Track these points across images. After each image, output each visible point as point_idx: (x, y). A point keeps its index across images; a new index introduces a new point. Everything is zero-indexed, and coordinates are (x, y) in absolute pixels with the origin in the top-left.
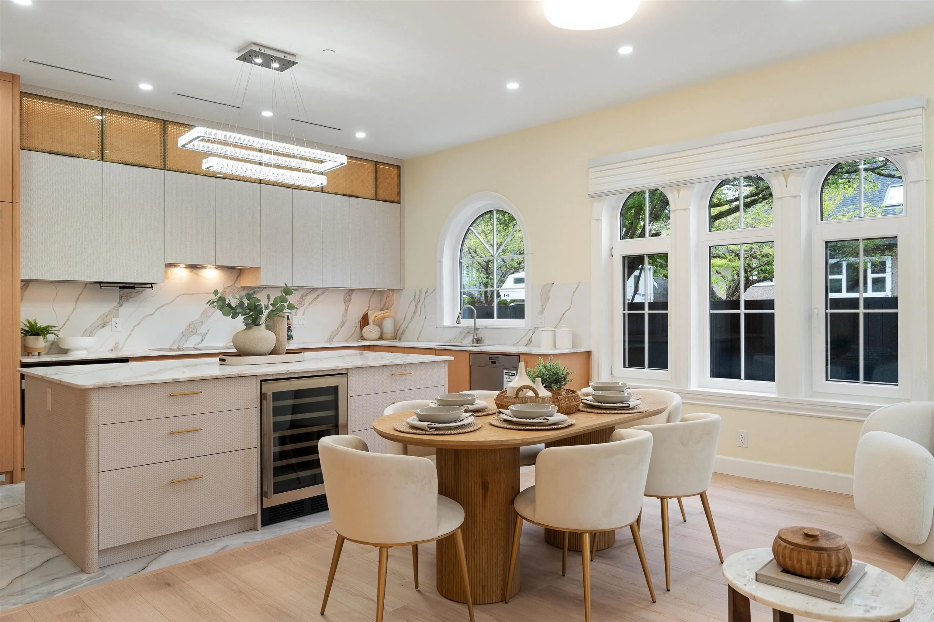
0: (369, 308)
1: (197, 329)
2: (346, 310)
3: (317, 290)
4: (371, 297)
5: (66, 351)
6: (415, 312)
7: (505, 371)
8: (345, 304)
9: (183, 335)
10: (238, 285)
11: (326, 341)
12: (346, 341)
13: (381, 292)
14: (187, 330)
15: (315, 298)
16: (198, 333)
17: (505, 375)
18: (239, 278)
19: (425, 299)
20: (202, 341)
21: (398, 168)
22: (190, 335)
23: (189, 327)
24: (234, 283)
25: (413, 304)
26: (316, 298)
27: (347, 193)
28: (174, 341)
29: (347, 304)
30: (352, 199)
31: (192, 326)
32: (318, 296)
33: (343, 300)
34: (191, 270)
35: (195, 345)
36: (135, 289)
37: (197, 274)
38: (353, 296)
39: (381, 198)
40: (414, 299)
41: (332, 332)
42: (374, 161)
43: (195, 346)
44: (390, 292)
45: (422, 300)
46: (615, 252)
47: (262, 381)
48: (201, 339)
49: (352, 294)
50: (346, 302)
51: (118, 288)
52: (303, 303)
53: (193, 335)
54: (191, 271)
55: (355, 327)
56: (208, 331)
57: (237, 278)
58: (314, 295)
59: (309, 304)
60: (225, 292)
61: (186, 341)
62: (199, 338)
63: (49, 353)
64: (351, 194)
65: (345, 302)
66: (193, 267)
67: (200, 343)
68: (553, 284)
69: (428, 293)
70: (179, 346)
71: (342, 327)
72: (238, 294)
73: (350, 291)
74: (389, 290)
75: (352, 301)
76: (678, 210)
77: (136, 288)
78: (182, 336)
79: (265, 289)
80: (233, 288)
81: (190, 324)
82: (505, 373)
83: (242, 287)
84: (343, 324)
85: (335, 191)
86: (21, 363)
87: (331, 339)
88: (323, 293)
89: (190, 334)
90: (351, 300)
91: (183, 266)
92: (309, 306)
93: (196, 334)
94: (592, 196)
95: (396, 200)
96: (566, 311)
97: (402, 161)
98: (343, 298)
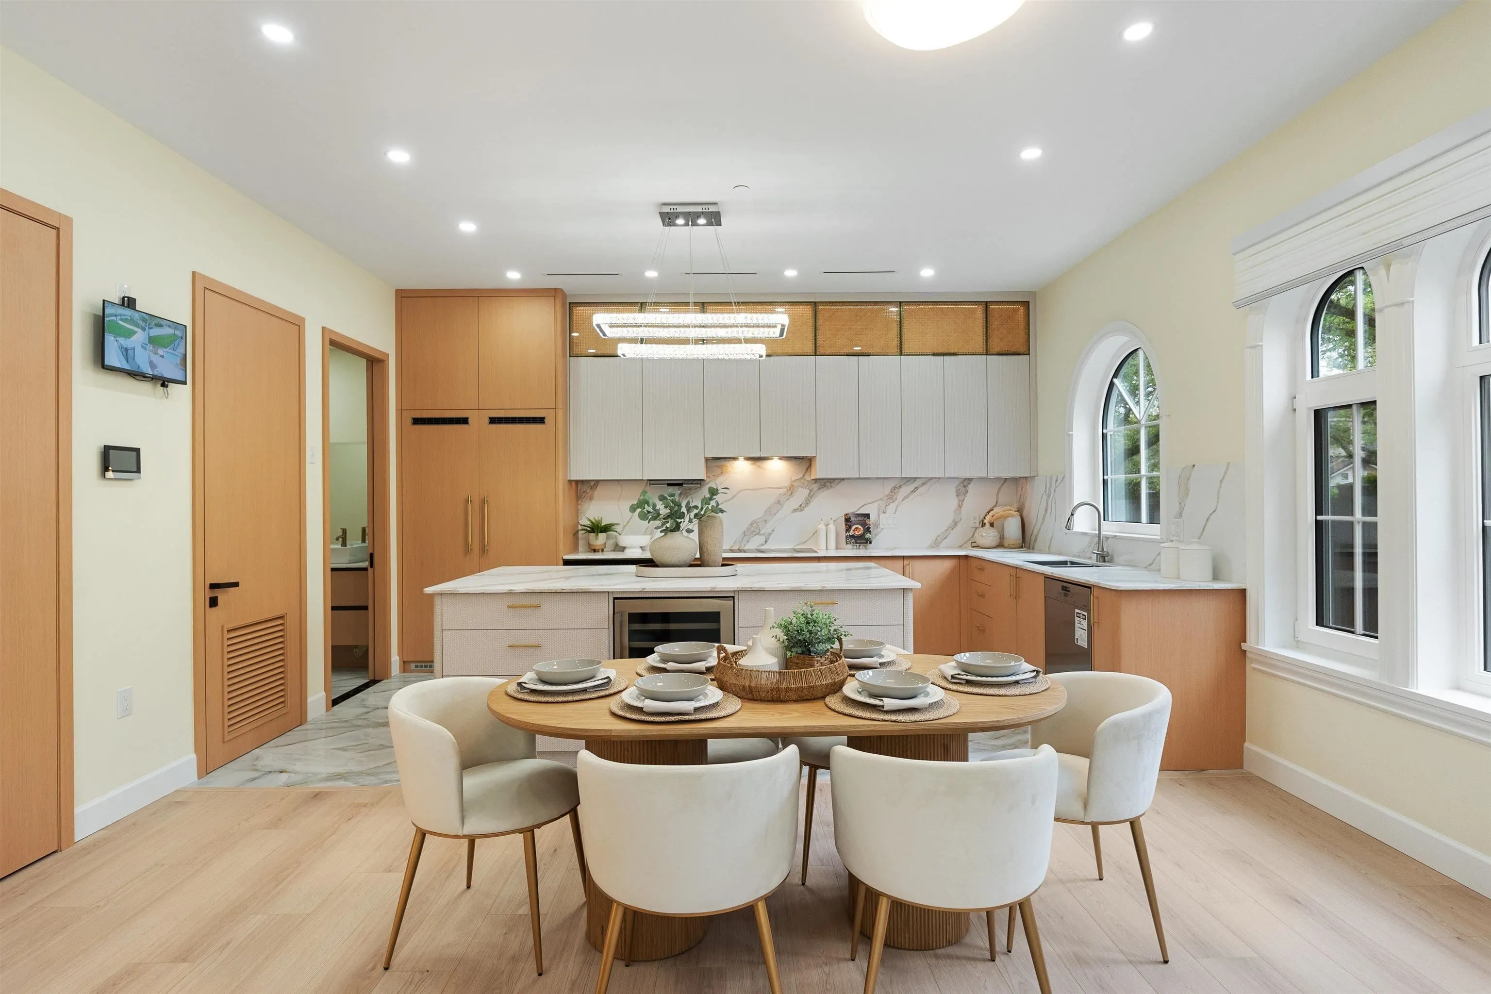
0: (997, 503)
1: (761, 529)
2: (960, 506)
3: (915, 481)
4: (1000, 489)
5: (623, 549)
6: (1046, 511)
7: (1077, 611)
8: (958, 499)
9: (745, 535)
10: (808, 478)
11: (928, 547)
12: (960, 547)
13: (1016, 480)
14: (748, 529)
15: (912, 491)
16: (761, 532)
17: (1077, 617)
18: (809, 469)
19: (1055, 491)
20: (766, 542)
21: (1026, 304)
22: (752, 536)
23: (751, 526)
24: (804, 476)
25: (1045, 497)
26: (914, 491)
27: (936, 351)
28: (735, 542)
29: (961, 498)
30: (948, 358)
31: (755, 525)
32: (916, 488)
33: (955, 494)
34: (753, 462)
35: (758, 546)
36: (682, 486)
37: (760, 467)
38: (971, 488)
39: (996, 350)
40: (1045, 492)
41: (937, 535)
42: (983, 302)
43: (758, 548)
44: (1024, 480)
45: (1052, 492)
46: (1300, 404)
47: (615, 599)
48: (764, 540)
49: (969, 484)
50: (960, 495)
51: (666, 485)
52: (895, 497)
53: (756, 535)
54: (753, 464)
55: (974, 529)
56: (773, 531)
57: (807, 469)
58: (912, 487)
59: (904, 499)
60: (793, 486)
61: (748, 542)
62: (763, 539)
63: (616, 550)
64: (946, 351)
65: (957, 496)
66: (755, 459)
67: (764, 545)
68: (1194, 466)
69: (1058, 482)
70: (740, 546)
71: (953, 529)
72: (808, 488)
73: (967, 482)
74: (1023, 477)
75: (968, 495)
76: (1387, 307)
77: (684, 485)
78: (744, 537)
79: (843, 482)
80: (803, 481)
81: (753, 523)
82: (1077, 613)
83: (813, 480)
84: (955, 524)
85: (921, 351)
86: (563, 560)
87: (936, 544)
88: (924, 484)
89: (752, 534)
90: (967, 492)
91: (741, 459)
92: (904, 501)
93: (758, 534)
94: (1239, 305)
95: (1022, 350)
96: (1211, 514)
97: (1033, 294)
98: (955, 490)
